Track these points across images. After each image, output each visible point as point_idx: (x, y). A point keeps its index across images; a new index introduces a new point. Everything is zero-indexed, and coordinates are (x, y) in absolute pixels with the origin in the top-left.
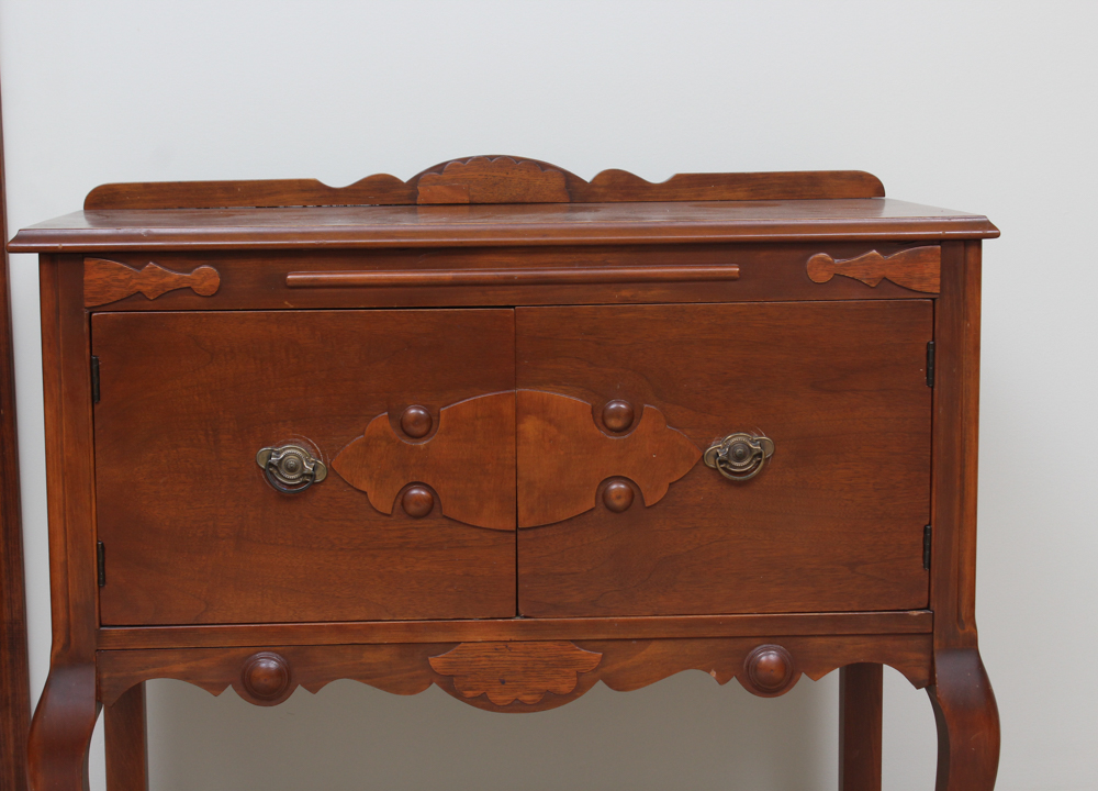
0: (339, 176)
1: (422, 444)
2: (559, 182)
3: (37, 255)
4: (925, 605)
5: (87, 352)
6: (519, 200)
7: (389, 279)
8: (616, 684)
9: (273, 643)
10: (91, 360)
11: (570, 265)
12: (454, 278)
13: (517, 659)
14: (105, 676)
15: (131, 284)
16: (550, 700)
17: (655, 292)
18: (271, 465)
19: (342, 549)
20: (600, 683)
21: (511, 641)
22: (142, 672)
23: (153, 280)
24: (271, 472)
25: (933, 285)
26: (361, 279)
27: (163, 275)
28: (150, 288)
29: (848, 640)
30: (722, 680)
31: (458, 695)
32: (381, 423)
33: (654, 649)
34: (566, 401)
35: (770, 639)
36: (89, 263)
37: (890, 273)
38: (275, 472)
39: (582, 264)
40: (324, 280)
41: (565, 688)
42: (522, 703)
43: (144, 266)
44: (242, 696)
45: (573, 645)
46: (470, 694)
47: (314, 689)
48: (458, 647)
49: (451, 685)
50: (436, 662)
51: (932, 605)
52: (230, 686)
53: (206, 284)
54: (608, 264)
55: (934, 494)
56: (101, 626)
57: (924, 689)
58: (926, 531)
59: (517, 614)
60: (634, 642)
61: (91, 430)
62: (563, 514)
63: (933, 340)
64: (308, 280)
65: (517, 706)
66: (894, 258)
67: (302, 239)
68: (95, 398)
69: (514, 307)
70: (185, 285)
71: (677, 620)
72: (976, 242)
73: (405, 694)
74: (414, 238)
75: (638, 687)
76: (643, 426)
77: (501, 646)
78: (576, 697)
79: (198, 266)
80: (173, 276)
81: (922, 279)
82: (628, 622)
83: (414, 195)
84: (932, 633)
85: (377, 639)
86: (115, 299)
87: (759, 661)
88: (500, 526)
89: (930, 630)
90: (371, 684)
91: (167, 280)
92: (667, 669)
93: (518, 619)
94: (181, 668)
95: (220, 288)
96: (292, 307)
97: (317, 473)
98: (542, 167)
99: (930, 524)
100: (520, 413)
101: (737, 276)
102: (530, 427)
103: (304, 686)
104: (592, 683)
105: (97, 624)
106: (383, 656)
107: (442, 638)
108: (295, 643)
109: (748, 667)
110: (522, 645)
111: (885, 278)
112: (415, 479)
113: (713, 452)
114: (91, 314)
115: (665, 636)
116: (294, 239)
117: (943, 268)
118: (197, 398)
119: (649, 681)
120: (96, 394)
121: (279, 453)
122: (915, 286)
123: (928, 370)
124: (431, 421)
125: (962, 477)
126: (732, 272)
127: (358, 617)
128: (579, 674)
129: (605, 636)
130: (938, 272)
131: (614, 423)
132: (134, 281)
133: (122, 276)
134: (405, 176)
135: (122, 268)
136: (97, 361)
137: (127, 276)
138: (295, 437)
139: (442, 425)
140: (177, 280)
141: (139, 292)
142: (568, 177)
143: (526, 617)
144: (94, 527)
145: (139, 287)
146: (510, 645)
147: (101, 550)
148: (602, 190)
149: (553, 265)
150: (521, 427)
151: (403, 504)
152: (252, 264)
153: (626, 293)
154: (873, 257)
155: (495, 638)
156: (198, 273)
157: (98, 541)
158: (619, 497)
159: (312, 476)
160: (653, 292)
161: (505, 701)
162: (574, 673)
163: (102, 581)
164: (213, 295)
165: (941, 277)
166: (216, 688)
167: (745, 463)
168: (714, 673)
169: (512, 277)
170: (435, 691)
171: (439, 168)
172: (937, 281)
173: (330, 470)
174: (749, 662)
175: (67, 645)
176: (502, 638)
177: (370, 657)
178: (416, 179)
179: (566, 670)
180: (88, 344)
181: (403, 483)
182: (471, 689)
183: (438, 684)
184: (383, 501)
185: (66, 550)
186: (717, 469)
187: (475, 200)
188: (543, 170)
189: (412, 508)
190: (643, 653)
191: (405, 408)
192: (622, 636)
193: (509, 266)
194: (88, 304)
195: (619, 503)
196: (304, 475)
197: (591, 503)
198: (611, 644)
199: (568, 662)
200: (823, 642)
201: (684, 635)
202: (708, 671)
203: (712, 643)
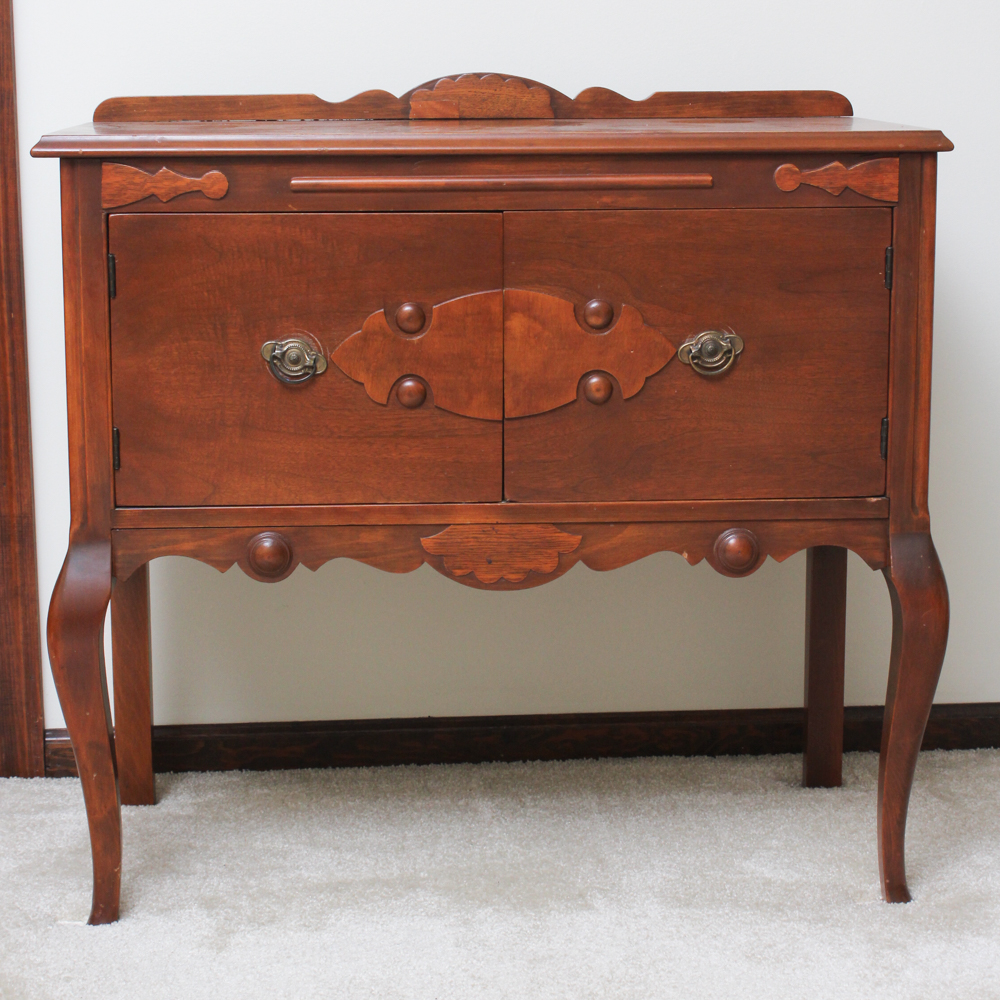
0: (336, 93)
1: (416, 339)
2: (545, 98)
3: (58, 159)
4: (882, 493)
5: (105, 250)
6: (506, 115)
7: (386, 184)
8: (595, 564)
9: (276, 524)
10: (108, 258)
11: (554, 173)
12: (447, 184)
13: (502, 540)
14: (120, 553)
15: (146, 187)
16: (533, 578)
17: (633, 199)
18: (275, 357)
19: (340, 437)
20: (580, 565)
21: (497, 523)
22: (154, 550)
23: (166, 183)
24: (275, 364)
25: (892, 195)
26: (359, 185)
27: (175, 179)
28: (163, 191)
29: (810, 525)
30: (694, 561)
31: (449, 574)
32: (377, 317)
33: (630, 532)
34: (549, 301)
35: (735, 523)
36: (107, 167)
37: (852, 183)
38: (279, 364)
39: (567, 172)
40: (325, 185)
41: (548, 568)
42: (508, 581)
43: (157, 171)
44: (247, 572)
45: (553, 528)
46: (458, 572)
47: (314, 567)
48: (448, 529)
49: (441, 564)
50: (427, 542)
51: (888, 492)
52: (236, 564)
53: (216, 188)
54: (590, 172)
55: (890, 390)
56: (116, 506)
57: (880, 571)
58: (884, 425)
59: (503, 499)
60: (612, 526)
61: (107, 324)
62: (548, 406)
63: (891, 245)
64: (310, 185)
65: (501, 585)
66: (856, 168)
67: (305, 146)
68: (112, 293)
69: (502, 211)
70: (196, 189)
71: (652, 505)
72: (932, 155)
73: (398, 572)
74: (410, 146)
75: (615, 568)
76: (621, 323)
77: (489, 528)
78: (559, 576)
79: (208, 171)
80: (185, 181)
81: (882, 189)
82: (607, 506)
83: (406, 109)
84: (888, 518)
85: (373, 520)
86: (131, 201)
87: (727, 544)
88: (489, 416)
89: (886, 516)
90: (366, 562)
91: (179, 184)
92: (642, 551)
93: (503, 503)
94: (189, 546)
95: (228, 192)
96: (295, 210)
97: (318, 365)
98: (528, 83)
99: (887, 417)
100: (507, 310)
101: (710, 184)
102: (517, 323)
103: (305, 563)
104: (571, 564)
105: (112, 505)
106: (379, 536)
107: (434, 520)
108: (296, 524)
109: (717, 549)
110: (507, 528)
111: (846, 188)
112: (409, 372)
113: (686, 349)
114: (108, 215)
116: (297, 146)
117: (900, 179)
118: (206, 294)
119: (626, 561)
120: (112, 289)
121: (282, 346)
122: (875, 195)
123: (886, 273)
124: (422, 317)
125: (917, 373)
126: (705, 181)
127: (355, 501)
128: (560, 555)
129: (585, 520)
130: (897, 182)
131: (594, 321)
132: (149, 185)
133: (137, 180)
134: (398, 92)
135: (137, 173)
136: (114, 259)
137: (142, 180)
138: (297, 332)
139: (434, 321)
140: (188, 184)
141: (153, 195)
142: (553, 95)
143: (511, 502)
144: (110, 415)
145: (153, 190)
146: (497, 527)
147: (117, 436)
148: (585, 107)
149: (538, 173)
150: (508, 324)
151: (397, 395)
152: (259, 170)
153: (606, 199)
154: (836, 168)
155: (482, 521)
156: (208, 177)
157: (113, 427)
158: (598, 390)
159: (313, 367)
160: (631, 199)
161: (491, 579)
162: (556, 554)
163: (117, 465)
164: (222, 199)
165: (900, 186)
166: (223, 565)
167: (716, 359)
168: (686, 555)
169: (501, 184)
170: (426, 569)
171: (430, 85)
172: (895, 190)
173: (330, 364)
174: (719, 545)
175: (84, 523)
176: (488, 521)
177: (367, 538)
178: (408, 96)
179: (549, 551)
180: (105, 242)
181: (398, 376)
182: (460, 568)
183: (430, 563)
184: (377, 392)
185: (84, 436)
186: (690, 365)
187: (467, 114)
188: (528, 87)
189: (406, 399)
190: (620, 535)
191: (400, 304)
192: (600, 520)
193: (498, 173)
194: (105, 206)
195: (599, 395)
196: (305, 367)
197: (572, 396)
198: (591, 528)
199: (550, 544)
200: (787, 526)
201: (658, 519)
202: (681, 553)
203: (684, 527)
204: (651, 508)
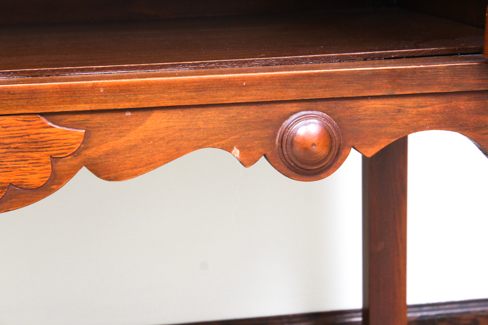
8: (104, 171)
16: (16, 196)
20: (84, 170)
29: (409, 102)
30: (247, 161)
33: (156, 122)
35: (309, 102)
41: (35, 179)
45: (43, 120)
60: (128, 114)
71: (185, 82)
75: (136, 175)
78: (53, 191)
87: (295, 134)
92: (174, 149)
104: (71, 173)
109: (281, 141)
115: (170, 104)
119: (151, 165)
128: (54, 159)
129: (87, 107)
162: (48, 159)
168: (236, 152)
174: (283, 136)
179: (36, 155)
190: (141, 127)
192: (111, 106)
198: (98, 118)
199: (38, 145)
200: (378, 104)
201: (195, 102)
202: (230, 150)
203: (234, 111)
204: (184, 86)
